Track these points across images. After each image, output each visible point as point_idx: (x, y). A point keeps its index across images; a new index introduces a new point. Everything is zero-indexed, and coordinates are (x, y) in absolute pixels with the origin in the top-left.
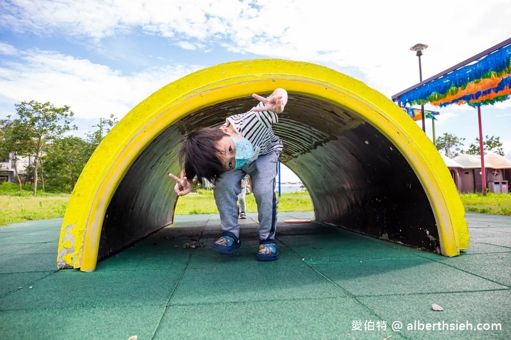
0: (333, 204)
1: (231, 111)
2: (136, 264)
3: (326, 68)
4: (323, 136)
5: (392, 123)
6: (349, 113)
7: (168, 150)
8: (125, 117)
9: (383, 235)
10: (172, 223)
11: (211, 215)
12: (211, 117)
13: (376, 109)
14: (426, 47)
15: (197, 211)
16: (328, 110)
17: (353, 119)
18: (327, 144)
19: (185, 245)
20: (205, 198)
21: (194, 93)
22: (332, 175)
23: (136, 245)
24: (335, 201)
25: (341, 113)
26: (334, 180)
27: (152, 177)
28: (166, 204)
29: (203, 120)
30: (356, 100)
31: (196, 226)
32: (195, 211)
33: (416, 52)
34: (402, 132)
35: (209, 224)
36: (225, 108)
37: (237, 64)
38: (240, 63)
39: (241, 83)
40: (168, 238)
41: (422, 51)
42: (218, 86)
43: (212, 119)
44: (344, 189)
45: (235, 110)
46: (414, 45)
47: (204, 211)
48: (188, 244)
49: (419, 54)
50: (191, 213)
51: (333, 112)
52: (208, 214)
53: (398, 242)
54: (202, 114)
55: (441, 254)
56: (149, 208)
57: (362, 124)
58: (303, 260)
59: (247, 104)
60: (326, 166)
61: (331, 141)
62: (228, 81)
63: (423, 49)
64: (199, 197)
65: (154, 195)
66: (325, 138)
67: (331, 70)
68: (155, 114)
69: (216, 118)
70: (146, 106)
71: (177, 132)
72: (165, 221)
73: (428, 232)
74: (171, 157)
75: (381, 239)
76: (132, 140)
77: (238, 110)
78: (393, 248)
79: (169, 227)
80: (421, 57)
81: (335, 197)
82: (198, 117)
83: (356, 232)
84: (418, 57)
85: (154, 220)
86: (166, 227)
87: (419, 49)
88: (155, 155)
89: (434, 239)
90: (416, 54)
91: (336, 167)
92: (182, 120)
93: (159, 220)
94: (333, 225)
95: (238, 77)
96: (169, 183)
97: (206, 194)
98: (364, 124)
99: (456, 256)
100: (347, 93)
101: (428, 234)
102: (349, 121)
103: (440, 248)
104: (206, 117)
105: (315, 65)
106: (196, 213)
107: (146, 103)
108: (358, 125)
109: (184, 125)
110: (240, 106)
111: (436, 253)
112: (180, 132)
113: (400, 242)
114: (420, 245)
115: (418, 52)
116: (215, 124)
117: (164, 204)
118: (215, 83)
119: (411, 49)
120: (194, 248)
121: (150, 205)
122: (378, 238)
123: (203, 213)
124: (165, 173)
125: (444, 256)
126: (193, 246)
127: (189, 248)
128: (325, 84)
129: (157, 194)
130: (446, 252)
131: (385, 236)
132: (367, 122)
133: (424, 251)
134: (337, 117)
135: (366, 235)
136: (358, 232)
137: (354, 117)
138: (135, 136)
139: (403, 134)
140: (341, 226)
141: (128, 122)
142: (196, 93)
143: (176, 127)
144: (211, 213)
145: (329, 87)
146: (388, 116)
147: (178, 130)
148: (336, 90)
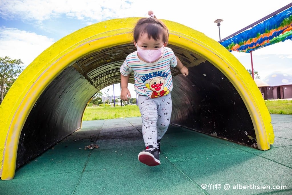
0: (179, 113)
1: (113, 56)
2: (48, 168)
3: (178, 23)
4: (174, 71)
5: (224, 61)
6: (194, 55)
7: (70, 84)
8: (33, 61)
9: (213, 133)
10: (81, 128)
11: (105, 120)
12: (99, 60)
13: (214, 52)
14: (222, 20)
15: (97, 118)
16: (180, 53)
17: (197, 59)
18: (176, 76)
19: (86, 147)
20: (102, 109)
21: (84, 42)
22: (179, 95)
23: (53, 148)
24: (180, 111)
25: (188, 55)
26: (179, 99)
27: (61, 103)
28: (75, 117)
29: (93, 62)
30: (200, 45)
31: (95, 129)
32: (95, 118)
33: (217, 23)
34: (231, 68)
35: (103, 128)
36: (109, 53)
37: (115, 21)
38: (117, 21)
39: (118, 34)
40: (76, 141)
41: (220, 23)
42: (102, 36)
43: (100, 62)
44: (186, 104)
45: (116, 55)
46: (216, 20)
47: (101, 118)
48: (88, 146)
49: (219, 25)
50: (93, 119)
51: (182, 55)
52: (104, 119)
53: (224, 139)
54: (92, 58)
55: (257, 148)
56: (62, 122)
57: (202, 62)
58: (167, 157)
59: (123, 51)
60: (174, 90)
61: (179, 75)
62: (109, 33)
63: (221, 22)
64: (99, 108)
65: (65, 114)
66: (175, 73)
67: (181, 25)
68: (55, 58)
69: (102, 61)
70: (49, 53)
71: (75, 71)
72: (75, 128)
73: (246, 133)
74: (74, 89)
75: (212, 136)
76: (38, 78)
77: (118, 55)
78: (222, 143)
79: (78, 131)
80: (220, 26)
81: (179, 108)
82: (90, 60)
83: (194, 130)
84: (218, 26)
85: (67, 128)
86: (76, 131)
87: (218, 22)
88: (60, 88)
89: (252, 138)
90: (217, 25)
91: (181, 90)
92: (77, 62)
93: (71, 128)
94: (178, 125)
95: (116, 30)
96: (76, 104)
97: (103, 106)
98: (204, 62)
99: (268, 150)
100: (193, 40)
101: (247, 134)
102: (193, 61)
103: (256, 144)
104: (95, 60)
105: (170, 21)
106: (96, 119)
107: (49, 51)
108: (200, 63)
109: (80, 66)
110: (118, 52)
111: (253, 147)
112: (77, 71)
113: (225, 138)
114: (241, 141)
115: (218, 24)
116: (102, 65)
117: (74, 117)
118: (99, 35)
119: (214, 22)
120: (92, 150)
121: (63, 120)
122: (210, 135)
123: (100, 119)
124: (71, 99)
125: (260, 150)
126: (91, 148)
127: (88, 149)
128: (178, 34)
129: (68, 112)
130: (262, 147)
131: (215, 134)
132: (207, 61)
133: (244, 145)
134: (185, 58)
135: (201, 133)
136: (196, 130)
137: (197, 57)
138: (41, 75)
139: (232, 68)
140: (184, 126)
141: (35, 65)
142: (85, 42)
143: (74, 68)
144: (105, 119)
145: (181, 37)
146: (222, 56)
147: (76, 70)
148: (186, 38)
